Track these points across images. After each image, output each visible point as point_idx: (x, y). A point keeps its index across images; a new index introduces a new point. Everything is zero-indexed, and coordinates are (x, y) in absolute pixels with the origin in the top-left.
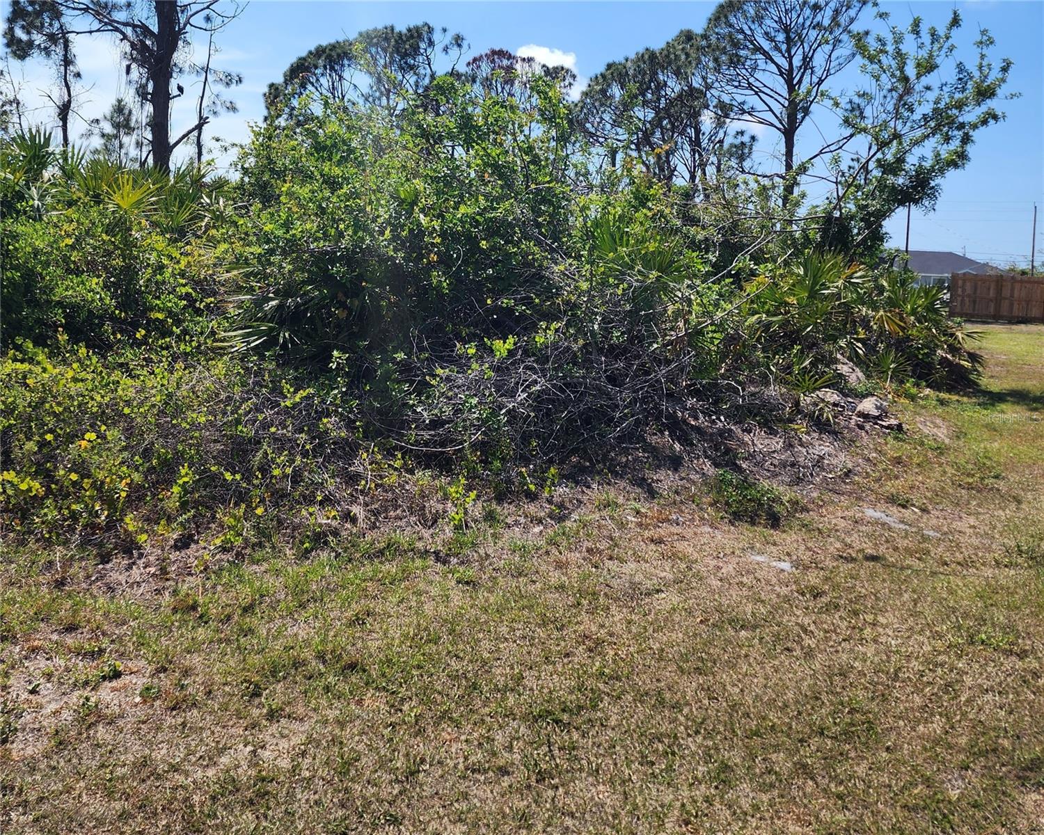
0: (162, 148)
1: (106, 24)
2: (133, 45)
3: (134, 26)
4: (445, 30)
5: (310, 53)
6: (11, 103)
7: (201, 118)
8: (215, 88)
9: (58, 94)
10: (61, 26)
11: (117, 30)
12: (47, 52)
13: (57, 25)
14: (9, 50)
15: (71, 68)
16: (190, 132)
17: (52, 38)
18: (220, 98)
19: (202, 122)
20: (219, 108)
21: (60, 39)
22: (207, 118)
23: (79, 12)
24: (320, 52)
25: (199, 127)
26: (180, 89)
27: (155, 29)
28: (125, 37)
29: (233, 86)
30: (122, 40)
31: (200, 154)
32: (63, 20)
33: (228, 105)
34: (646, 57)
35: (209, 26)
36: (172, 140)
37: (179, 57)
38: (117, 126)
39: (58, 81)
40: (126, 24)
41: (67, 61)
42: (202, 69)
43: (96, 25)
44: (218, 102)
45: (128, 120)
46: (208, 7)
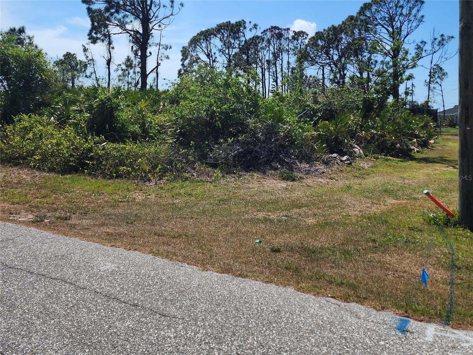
0: (144, 76)
1: (124, 30)
2: (133, 38)
3: (134, 31)
4: (250, 22)
5: (198, 34)
6: (91, 60)
7: (158, 63)
8: (162, 51)
9: (107, 56)
10: (108, 31)
11: (128, 32)
12: (103, 41)
13: (106, 30)
14: (90, 41)
15: (111, 46)
16: (154, 69)
17: (105, 35)
18: (164, 54)
19: (158, 64)
20: (163, 58)
21: (108, 36)
22: (160, 63)
23: (115, 26)
24: (202, 33)
25: (157, 67)
26: (150, 53)
27: (141, 32)
28: (131, 35)
29: (168, 50)
30: (129, 36)
31: (157, 76)
32: (108, 29)
33: (166, 57)
34: (332, 29)
35: (160, 29)
36: (147, 73)
37: (150, 41)
38: (127, 66)
39: (107, 51)
40: (131, 31)
41: (110, 43)
42: (158, 44)
43: (121, 31)
44: (163, 56)
45: (131, 64)
46: (160, 22)
